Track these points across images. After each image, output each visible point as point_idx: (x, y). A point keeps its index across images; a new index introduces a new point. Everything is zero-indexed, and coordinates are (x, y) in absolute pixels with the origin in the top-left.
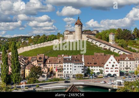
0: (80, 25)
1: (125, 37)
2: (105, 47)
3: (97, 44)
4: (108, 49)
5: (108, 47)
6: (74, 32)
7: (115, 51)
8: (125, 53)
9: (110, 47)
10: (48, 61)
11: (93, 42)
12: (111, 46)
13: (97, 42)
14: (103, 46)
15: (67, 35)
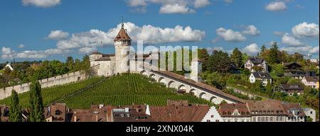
0: (126, 41)
1: (219, 66)
2: (181, 88)
3: (162, 81)
4: (188, 91)
5: (187, 88)
6: (114, 55)
7: (203, 97)
8: (226, 100)
9: (193, 88)
10: (75, 117)
11: (153, 77)
12: (196, 86)
13: (162, 78)
14: (176, 85)
15: (96, 63)
